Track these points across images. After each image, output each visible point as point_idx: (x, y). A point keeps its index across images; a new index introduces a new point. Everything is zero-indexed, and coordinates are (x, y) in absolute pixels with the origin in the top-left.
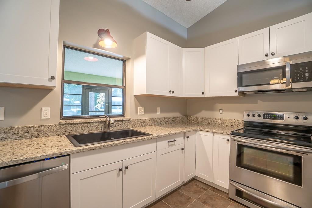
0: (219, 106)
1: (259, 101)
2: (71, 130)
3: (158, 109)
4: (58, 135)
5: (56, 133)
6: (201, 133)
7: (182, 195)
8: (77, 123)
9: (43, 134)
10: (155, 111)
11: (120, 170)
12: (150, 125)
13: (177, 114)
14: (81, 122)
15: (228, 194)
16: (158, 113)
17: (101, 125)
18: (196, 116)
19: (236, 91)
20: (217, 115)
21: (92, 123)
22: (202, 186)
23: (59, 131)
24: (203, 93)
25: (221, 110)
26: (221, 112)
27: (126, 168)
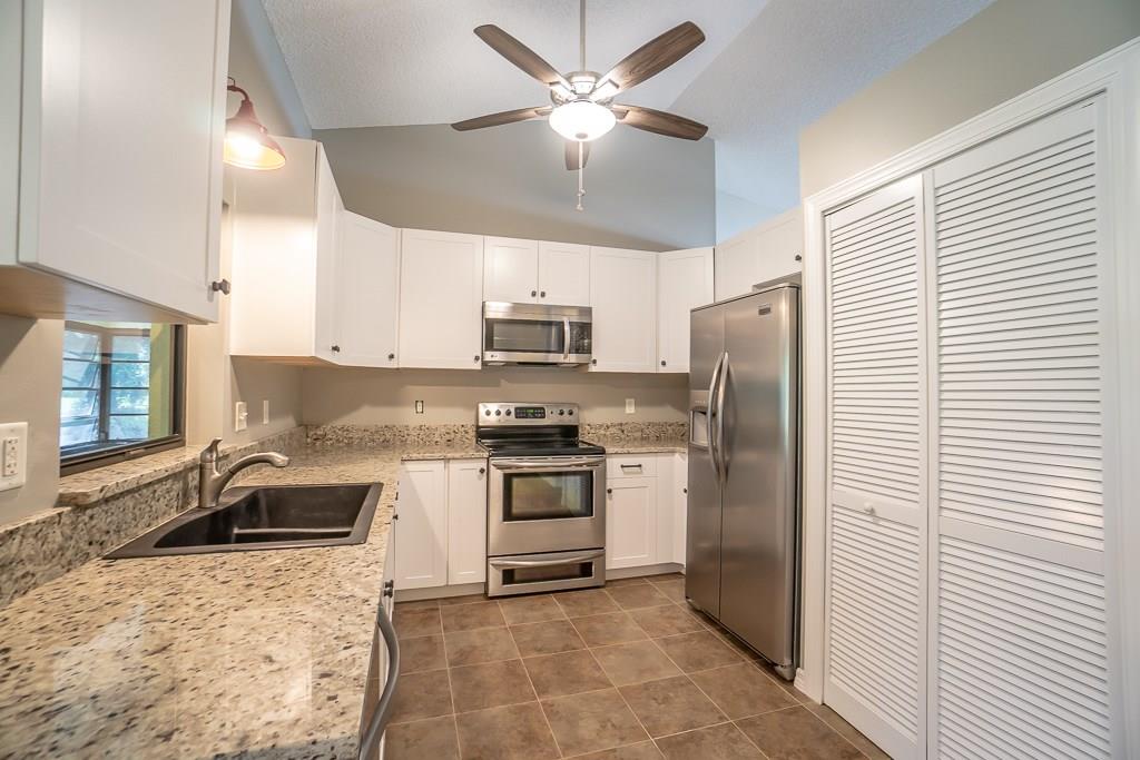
0: (416, 391)
2: (105, 528)
3: (265, 405)
4: (69, 566)
5: (63, 561)
6: (410, 466)
8: (122, 493)
15: (483, 594)
16: (266, 421)
18: (339, 423)
19: (477, 358)
20: (410, 417)
22: (420, 607)
23: (73, 543)
24: (392, 357)
25: (420, 404)
26: (420, 409)
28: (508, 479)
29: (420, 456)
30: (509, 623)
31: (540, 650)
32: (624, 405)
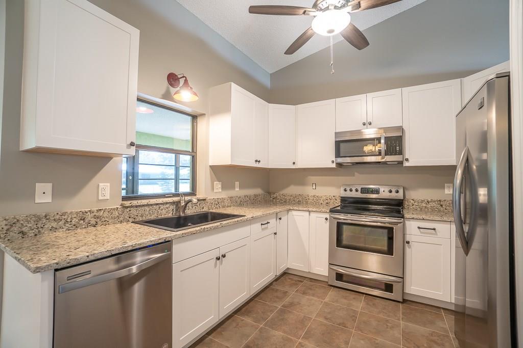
0: (313, 179)
1: (356, 173)
2: (136, 214)
3: (237, 183)
4: (121, 222)
5: (119, 220)
6: (294, 213)
7: (277, 290)
8: (144, 205)
9: (102, 222)
10: (234, 188)
11: (218, 259)
12: (228, 207)
13: (258, 191)
14: (149, 203)
15: (327, 282)
16: (237, 189)
17: (172, 207)
18: (281, 193)
19: (333, 162)
20: (310, 191)
21: (161, 204)
23: (122, 216)
24: (294, 163)
25: (314, 185)
26: (314, 187)
27: (224, 256)
28: (340, 225)
29: (297, 209)
30: (327, 300)
31: (326, 319)
32: (443, 188)
